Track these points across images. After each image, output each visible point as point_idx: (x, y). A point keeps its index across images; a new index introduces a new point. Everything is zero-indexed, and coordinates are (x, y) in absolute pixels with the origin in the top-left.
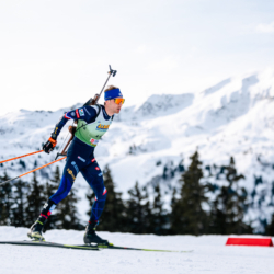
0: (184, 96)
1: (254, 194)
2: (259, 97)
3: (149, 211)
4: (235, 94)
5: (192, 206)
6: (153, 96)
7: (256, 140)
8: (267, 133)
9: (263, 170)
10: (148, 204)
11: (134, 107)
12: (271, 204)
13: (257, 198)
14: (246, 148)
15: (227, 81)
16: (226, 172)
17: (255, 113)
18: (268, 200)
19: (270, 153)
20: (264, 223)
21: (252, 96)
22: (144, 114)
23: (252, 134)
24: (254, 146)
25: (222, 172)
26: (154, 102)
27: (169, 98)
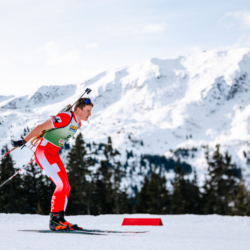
0: (68, 86)
1: (126, 165)
2: (129, 87)
3: (42, 183)
4: (109, 84)
5: (78, 178)
6: (43, 87)
7: (127, 121)
8: (136, 116)
9: (133, 146)
10: (41, 177)
11: (27, 96)
12: (140, 174)
13: (128, 169)
14: (119, 129)
15: (103, 74)
16: (103, 148)
17: (126, 100)
18: (137, 170)
19: (139, 132)
20: (135, 189)
21: (124, 86)
22: (36, 103)
23: (124, 117)
24: (125, 127)
25: (100, 149)
26: (44, 92)
27: (56, 89)
